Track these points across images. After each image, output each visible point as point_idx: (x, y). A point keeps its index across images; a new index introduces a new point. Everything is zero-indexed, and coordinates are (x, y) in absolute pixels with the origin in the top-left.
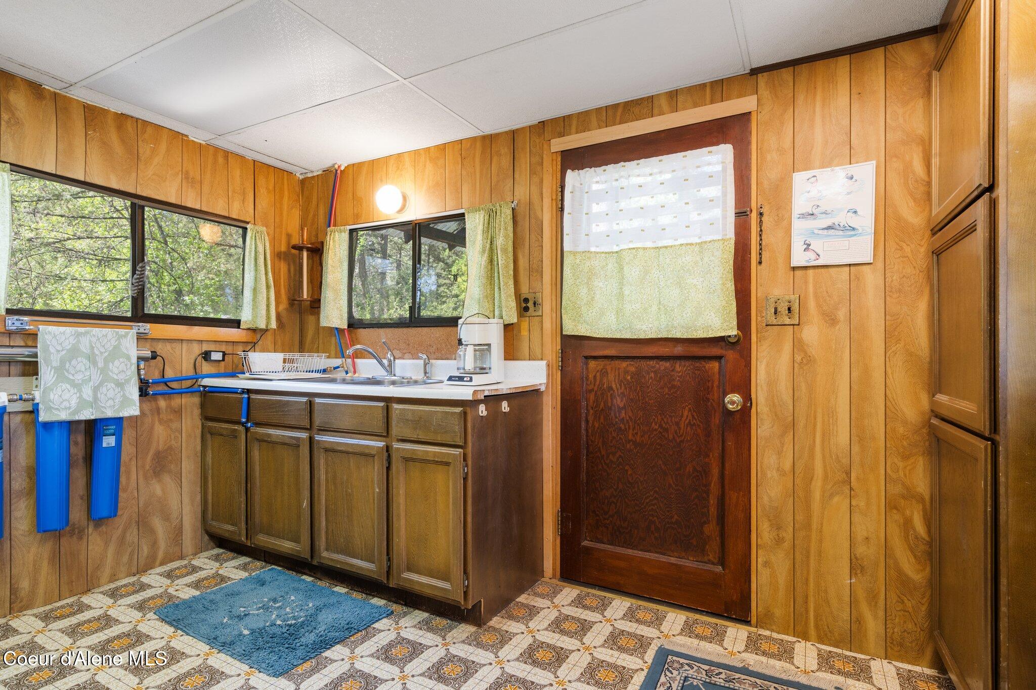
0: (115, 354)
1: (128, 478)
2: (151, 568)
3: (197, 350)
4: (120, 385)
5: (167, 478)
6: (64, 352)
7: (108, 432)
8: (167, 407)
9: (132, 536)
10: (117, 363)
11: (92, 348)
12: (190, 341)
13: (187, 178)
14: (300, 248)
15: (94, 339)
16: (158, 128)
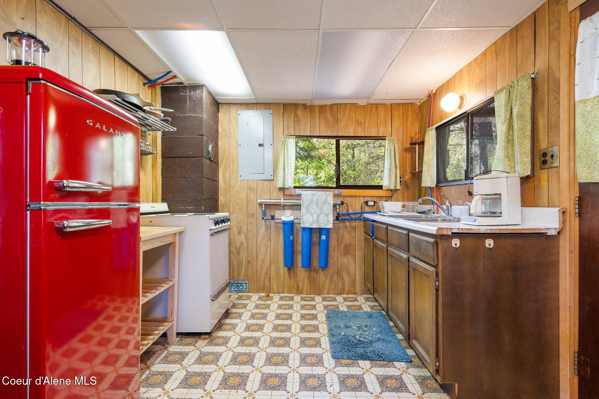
0: (325, 202)
1: (334, 254)
2: (343, 294)
3: (362, 200)
4: (327, 215)
5: (349, 257)
6: (308, 202)
7: (323, 233)
8: (349, 226)
9: (335, 278)
10: (326, 206)
11: (317, 200)
12: (359, 196)
13: (358, 123)
14: (415, 144)
15: (318, 197)
16: (346, 104)
